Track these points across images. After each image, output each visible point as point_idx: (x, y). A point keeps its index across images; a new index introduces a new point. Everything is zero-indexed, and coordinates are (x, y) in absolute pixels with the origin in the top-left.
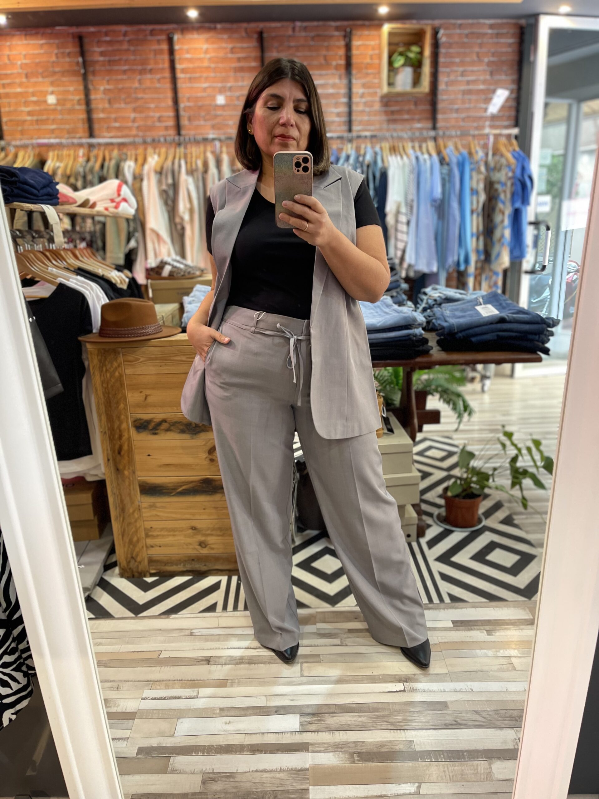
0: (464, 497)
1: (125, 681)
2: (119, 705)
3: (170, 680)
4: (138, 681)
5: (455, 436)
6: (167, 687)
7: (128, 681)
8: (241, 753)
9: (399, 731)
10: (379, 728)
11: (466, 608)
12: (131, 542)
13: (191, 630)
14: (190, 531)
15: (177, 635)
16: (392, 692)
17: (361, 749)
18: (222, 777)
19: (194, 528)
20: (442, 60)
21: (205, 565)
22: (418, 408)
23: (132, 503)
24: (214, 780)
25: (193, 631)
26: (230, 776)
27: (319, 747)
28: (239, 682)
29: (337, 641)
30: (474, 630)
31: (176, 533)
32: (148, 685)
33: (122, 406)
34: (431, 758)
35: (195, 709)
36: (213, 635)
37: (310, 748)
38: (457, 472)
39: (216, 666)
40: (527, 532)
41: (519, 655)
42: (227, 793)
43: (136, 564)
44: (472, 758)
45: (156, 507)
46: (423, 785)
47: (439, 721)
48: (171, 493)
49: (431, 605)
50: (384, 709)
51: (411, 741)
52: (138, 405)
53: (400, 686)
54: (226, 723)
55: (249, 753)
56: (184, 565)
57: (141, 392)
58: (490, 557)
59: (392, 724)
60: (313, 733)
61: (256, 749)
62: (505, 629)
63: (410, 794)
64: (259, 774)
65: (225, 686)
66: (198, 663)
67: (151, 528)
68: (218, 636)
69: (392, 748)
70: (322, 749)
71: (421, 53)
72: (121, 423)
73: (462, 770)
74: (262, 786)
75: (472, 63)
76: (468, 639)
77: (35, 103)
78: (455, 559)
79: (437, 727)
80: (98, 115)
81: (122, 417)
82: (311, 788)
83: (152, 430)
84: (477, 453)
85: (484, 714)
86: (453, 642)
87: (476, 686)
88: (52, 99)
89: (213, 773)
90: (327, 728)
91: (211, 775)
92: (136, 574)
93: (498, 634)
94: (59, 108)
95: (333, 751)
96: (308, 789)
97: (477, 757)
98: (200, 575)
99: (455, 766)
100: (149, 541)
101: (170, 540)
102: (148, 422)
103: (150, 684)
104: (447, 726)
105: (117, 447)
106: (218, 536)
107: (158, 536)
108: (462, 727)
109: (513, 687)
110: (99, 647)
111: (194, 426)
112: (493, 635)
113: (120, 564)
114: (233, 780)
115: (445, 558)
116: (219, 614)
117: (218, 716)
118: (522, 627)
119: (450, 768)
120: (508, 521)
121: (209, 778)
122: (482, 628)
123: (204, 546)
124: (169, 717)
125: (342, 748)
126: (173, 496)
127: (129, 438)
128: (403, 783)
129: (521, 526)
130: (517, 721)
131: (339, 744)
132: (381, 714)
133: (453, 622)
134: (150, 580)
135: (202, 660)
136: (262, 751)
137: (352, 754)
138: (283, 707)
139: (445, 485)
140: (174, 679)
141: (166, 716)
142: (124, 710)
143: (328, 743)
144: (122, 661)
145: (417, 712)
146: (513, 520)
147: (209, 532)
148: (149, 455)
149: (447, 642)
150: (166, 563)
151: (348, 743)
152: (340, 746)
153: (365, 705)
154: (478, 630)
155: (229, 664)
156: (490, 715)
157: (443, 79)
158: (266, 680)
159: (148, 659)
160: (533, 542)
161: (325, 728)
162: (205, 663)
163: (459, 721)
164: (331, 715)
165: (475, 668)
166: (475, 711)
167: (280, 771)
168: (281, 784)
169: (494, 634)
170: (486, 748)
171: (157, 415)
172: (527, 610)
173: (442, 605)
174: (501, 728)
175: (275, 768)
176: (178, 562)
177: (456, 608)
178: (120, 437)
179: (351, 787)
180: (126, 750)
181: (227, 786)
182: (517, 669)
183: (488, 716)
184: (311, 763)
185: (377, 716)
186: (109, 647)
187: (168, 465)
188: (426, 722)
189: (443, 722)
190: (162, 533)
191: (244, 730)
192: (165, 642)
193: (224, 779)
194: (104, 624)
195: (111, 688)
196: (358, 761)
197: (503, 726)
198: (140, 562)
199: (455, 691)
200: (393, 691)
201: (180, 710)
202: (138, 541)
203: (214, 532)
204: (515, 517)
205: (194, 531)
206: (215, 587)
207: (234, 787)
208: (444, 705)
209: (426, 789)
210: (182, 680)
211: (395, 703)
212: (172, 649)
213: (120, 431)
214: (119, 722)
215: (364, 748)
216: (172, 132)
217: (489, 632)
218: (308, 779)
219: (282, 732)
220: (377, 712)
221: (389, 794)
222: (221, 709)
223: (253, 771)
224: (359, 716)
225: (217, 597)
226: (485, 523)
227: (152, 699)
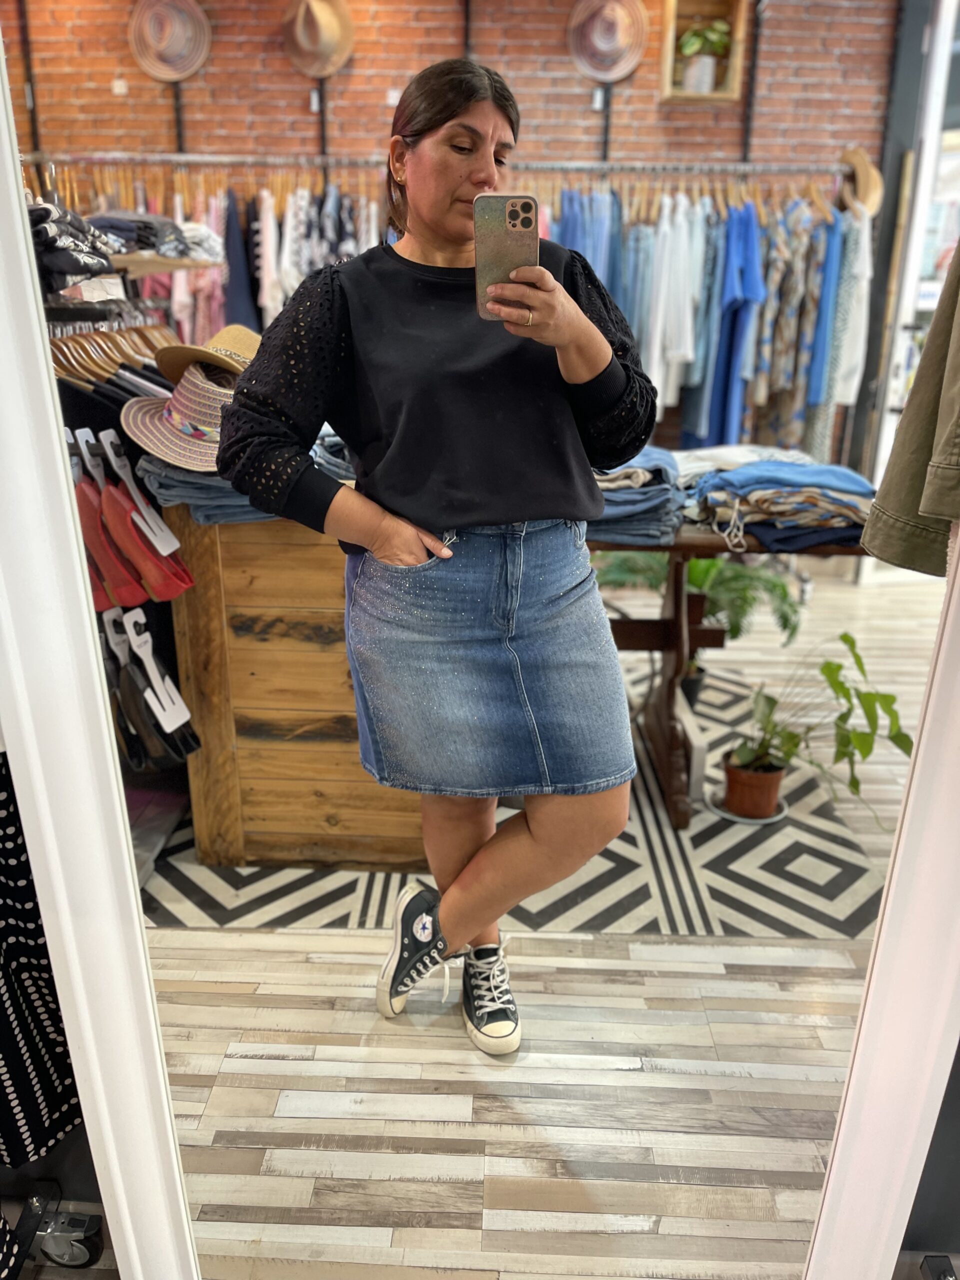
0: (756, 770)
1: (200, 1027)
2: (189, 1064)
3: (270, 1030)
4: (221, 1028)
5: (747, 670)
6: (265, 1040)
7: (205, 1027)
8: (377, 1149)
9: (629, 1132)
10: (599, 1125)
11: (749, 945)
12: (218, 810)
13: (308, 953)
14: (314, 798)
15: (284, 960)
16: (622, 1070)
17: (569, 1157)
18: (346, 1186)
19: (319, 794)
20: (763, 47)
21: (334, 853)
22: (690, 622)
23: (223, 747)
24: (333, 1190)
25: (310, 956)
26: (358, 1185)
27: (501, 1148)
28: (379, 1040)
29: (538, 985)
30: (760, 980)
31: (291, 800)
32: (236, 1035)
33: (212, 592)
34: (678, 1178)
35: (309, 1077)
36: (341, 964)
37: (487, 1151)
38: (747, 728)
39: (343, 1012)
40: (856, 831)
41: (830, 1025)
42: (352, 1211)
43: (225, 845)
44: (745, 1182)
45: (260, 757)
46: (663, 1219)
47: (695, 1121)
48: (285, 735)
49: (692, 938)
50: (609, 1096)
51: (648, 1149)
52: (239, 593)
53: (636, 1062)
54: (356, 1102)
55: (389, 1151)
56: (301, 852)
57: (244, 572)
58: (792, 868)
59: (620, 1120)
60: (493, 1126)
61: (402, 1145)
62: (811, 983)
63: (642, 1233)
64: (402, 1185)
65: (357, 1044)
66: (316, 1007)
67: (252, 789)
68: (349, 967)
69: (617, 1158)
70: (506, 1152)
71: (730, 34)
72: (210, 620)
73: (728, 1201)
74: (408, 1203)
75: (814, 56)
76: (748, 995)
77: (95, 92)
78: (735, 867)
79: (691, 1130)
80: (193, 116)
81: (213, 610)
82: (485, 1211)
83: (259, 633)
84: (781, 700)
85: (768, 1114)
86: (725, 998)
87: (758, 1069)
88: (119, 87)
89: (332, 1179)
90: (516, 1119)
91: (329, 1182)
92: (224, 861)
93: (797, 989)
94: (131, 101)
95: (523, 1155)
96: (480, 1214)
97: (752, 1182)
98: (324, 869)
99: (716, 1194)
100: (248, 811)
101: (279, 810)
102: (254, 620)
103: (239, 1033)
104: (707, 1130)
105: (202, 658)
106: (356, 807)
107: (259, 804)
108: (731, 1132)
109: (816, 1074)
110: (161, 971)
111: (326, 630)
112: (788, 991)
113: (200, 844)
114: (363, 1192)
115: (719, 865)
116: (352, 932)
117: (344, 1089)
118: (837, 981)
119: (709, 1196)
120: (824, 811)
121: (326, 1186)
122: (772, 978)
123: (333, 822)
124: (268, 1086)
125: (537, 1152)
126: (289, 740)
127: (222, 644)
128: (633, 1215)
129: (846, 821)
130: (820, 1128)
131: (533, 1146)
132: (603, 1103)
133: (727, 967)
134: (245, 871)
135: (323, 1002)
136: (411, 1149)
137: (553, 1163)
138: (449, 1083)
139: (726, 748)
140: (277, 1028)
141: (262, 1085)
142: (196, 1072)
143: (516, 1143)
144: (196, 994)
145: (660, 1103)
146: (834, 810)
147: (342, 801)
148: (253, 674)
149: (716, 998)
150: (273, 847)
151: (548, 1146)
152: (535, 1149)
153: (579, 1088)
154: (765, 981)
155: (365, 1011)
156: (777, 1116)
157: (763, 80)
158: (423, 1039)
159: (239, 995)
160: (864, 847)
161: (513, 1119)
162: (327, 1006)
163: (727, 1123)
164: (523, 1099)
165: (758, 1042)
166: (753, 1108)
167: (438, 1182)
168: (437, 1203)
169: (791, 989)
170: (768, 1169)
171: (270, 610)
172: (848, 954)
173: (709, 939)
174: (794, 1138)
175: (429, 1177)
176: (290, 847)
177: (733, 945)
178: (209, 641)
179: (548, 1214)
180: (196, 1134)
181: (352, 1200)
182: (825, 1046)
183: (774, 1118)
184: (487, 1172)
185: (595, 1105)
186: (177, 972)
187: (282, 691)
188: (674, 1121)
189: (703, 1122)
190: (270, 798)
191: (385, 1115)
192: (265, 970)
193: (348, 1190)
194: (170, 935)
195: (177, 1036)
196: (562, 1174)
197: (798, 1135)
198: (231, 844)
199: (723, 1075)
200: (624, 1068)
201: (285, 1077)
202: (230, 808)
203: (351, 802)
204: (836, 805)
205: (319, 799)
206: (349, 888)
207: (363, 1203)
208: (704, 1095)
209: (667, 1226)
210: (289, 1031)
211: (626, 1088)
212: (276, 982)
213: (208, 632)
214: (189, 1089)
215: (572, 1154)
216: (312, 148)
217: (783, 986)
218: (482, 1197)
219: (444, 1122)
220: (597, 1100)
221: (609, 1229)
222: (349, 1079)
223: (394, 1180)
224: (567, 1104)
225: (352, 904)
226: (787, 812)
227: (241, 1057)
